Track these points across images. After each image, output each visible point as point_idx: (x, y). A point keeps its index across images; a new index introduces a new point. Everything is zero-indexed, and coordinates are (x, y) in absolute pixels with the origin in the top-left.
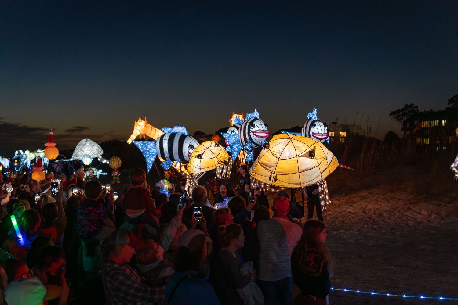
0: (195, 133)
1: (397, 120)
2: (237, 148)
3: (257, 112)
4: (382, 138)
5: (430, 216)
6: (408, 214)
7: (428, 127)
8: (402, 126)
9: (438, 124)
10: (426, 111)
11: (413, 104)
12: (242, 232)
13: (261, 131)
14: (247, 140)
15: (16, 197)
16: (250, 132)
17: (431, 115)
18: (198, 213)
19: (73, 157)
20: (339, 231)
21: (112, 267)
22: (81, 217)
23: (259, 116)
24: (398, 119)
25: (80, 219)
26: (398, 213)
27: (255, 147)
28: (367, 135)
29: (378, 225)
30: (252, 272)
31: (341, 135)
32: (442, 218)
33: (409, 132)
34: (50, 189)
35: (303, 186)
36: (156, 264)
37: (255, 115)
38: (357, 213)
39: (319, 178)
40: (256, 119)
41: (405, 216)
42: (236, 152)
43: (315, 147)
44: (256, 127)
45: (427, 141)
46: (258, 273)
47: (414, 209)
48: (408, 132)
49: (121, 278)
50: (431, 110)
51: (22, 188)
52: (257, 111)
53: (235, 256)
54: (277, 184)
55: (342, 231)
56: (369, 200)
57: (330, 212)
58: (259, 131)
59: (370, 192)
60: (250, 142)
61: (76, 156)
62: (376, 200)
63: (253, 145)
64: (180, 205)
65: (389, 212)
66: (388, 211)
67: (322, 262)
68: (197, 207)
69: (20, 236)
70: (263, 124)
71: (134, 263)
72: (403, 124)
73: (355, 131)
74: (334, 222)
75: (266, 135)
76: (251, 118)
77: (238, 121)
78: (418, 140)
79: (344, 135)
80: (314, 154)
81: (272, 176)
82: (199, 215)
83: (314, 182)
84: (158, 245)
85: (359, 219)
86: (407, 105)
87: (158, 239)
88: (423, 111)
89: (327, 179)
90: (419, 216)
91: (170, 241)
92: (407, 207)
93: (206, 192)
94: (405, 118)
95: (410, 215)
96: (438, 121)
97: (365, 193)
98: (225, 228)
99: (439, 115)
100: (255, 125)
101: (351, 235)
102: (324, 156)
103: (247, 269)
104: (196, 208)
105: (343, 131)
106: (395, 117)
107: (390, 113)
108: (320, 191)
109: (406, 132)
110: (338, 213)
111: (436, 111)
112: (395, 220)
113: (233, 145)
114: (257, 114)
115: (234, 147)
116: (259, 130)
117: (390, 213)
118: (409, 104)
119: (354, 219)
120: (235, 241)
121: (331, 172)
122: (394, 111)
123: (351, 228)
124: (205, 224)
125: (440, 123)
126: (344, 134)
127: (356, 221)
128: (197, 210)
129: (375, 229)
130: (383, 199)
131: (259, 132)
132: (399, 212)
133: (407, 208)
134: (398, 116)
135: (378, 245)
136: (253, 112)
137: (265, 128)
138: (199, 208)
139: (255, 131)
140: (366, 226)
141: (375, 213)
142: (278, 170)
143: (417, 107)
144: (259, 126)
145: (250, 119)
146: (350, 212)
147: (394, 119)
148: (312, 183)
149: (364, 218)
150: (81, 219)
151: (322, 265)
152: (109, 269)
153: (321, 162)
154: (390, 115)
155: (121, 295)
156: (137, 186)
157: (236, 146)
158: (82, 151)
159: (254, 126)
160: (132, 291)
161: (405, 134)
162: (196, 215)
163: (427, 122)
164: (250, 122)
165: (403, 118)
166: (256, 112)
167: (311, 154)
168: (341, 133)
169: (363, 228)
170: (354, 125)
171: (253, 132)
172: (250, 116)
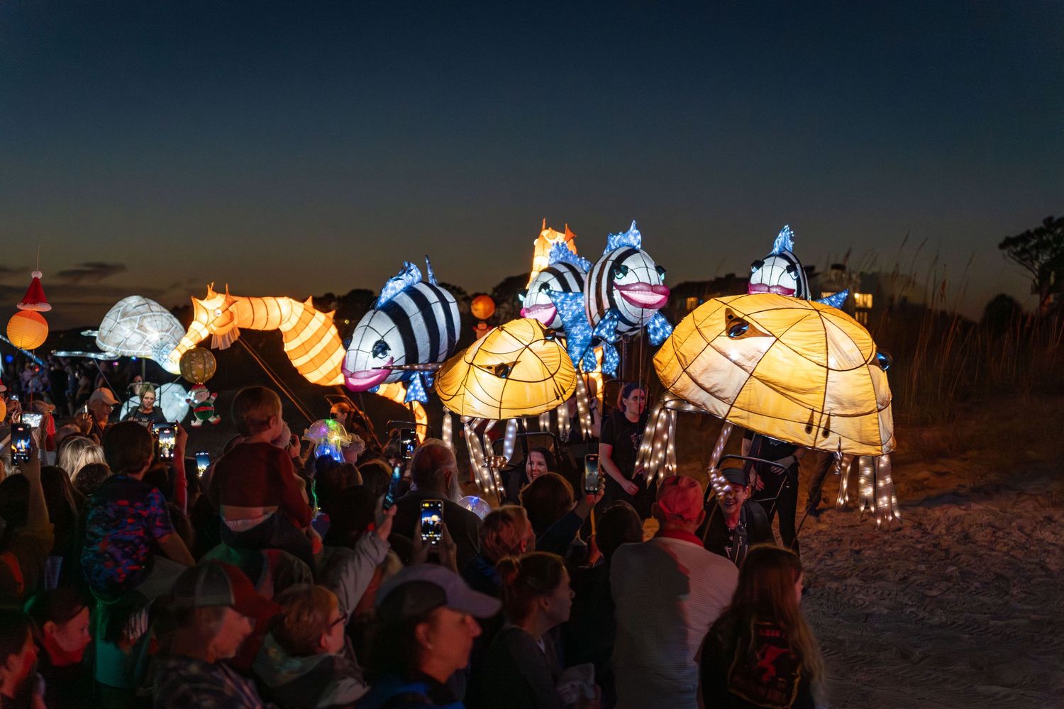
1: (1022, 262)
2: (582, 334)
3: (637, 231)
6: (1047, 535)
8: (1034, 281)
12: (566, 578)
13: (645, 287)
14: (606, 311)
16: (614, 288)
18: (434, 522)
20: (845, 582)
21: (183, 672)
22: (97, 530)
23: (643, 243)
24: (1024, 260)
25: (93, 534)
26: (1016, 534)
27: (631, 334)
28: (932, 306)
29: (957, 566)
30: (591, 694)
31: (857, 301)
33: (1055, 299)
34: (8, 443)
37: (632, 237)
40: (632, 251)
41: (1037, 540)
42: (577, 345)
44: (630, 274)
48: (1052, 298)
52: (637, 227)
53: (542, 647)
54: (831, 444)
55: (853, 581)
58: (637, 287)
59: (938, 468)
60: (611, 318)
63: (623, 327)
64: (385, 501)
65: (989, 530)
66: (990, 525)
67: (798, 672)
68: (430, 503)
70: (651, 266)
72: (1037, 273)
73: (898, 292)
74: (831, 554)
75: (659, 298)
76: (620, 247)
77: (561, 256)
79: (865, 304)
81: (816, 422)
82: (436, 528)
85: (904, 547)
86: (1050, 219)
92: (1045, 515)
94: (1045, 258)
95: (1052, 538)
98: (517, 563)
100: (626, 268)
101: (880, 592)
103: (577, 686)
104: (427, 505)
105: (862, 292)
106: (1016, 254)
107: (1001, 240)
108: (882, 465)
109: (1047, 297)
112: (1007, 553)
113: (572, 327)
114: (635, 235)
115: (574, 330)
116: (639, 283)
117: (994, 532)
118: (1056, 218)
119: (890, 546)
120: (546, 604)
122: (1012, 235)
123: (879, 572)
124: (453, 553)
126: (865, 300)
127: (894, 552)
128: (431, 511)
129: (949, 578)
131: (639, 290)
132: (1021, 529)
133: (1046, 517)
134: (1024, 251)
135: (956, 625)
136: (625, 230)
137: (656, 278)
138: (436, 505)
139: (627, 287)
140: (923, 567)
141: (950, 531)
142: (831, 402)
144: (641, 271)
145: (617, 249)
147: (1011, 260)
149: (920, 546)
150: (96, 536)
151: (797, 680)
152: (173, 676)
154: (1002, 246)
157: (578, 328)
158: (146, 331)
159: (625, 271)
161: (1042, 303)
162: (427, 528)
164: (614, 259)
165: (1037, 258)
166: (633, 230)
168: (857, 296)
169: (915, 572)
170: (895, 275)
171: (620, 288)
172: (616, 241)
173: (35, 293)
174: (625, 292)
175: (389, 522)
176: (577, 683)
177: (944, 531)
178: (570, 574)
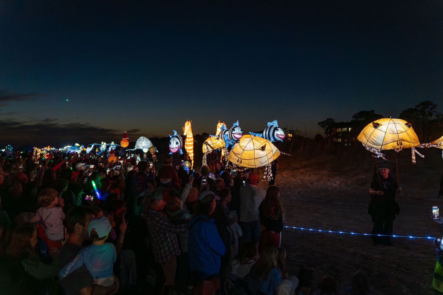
0: (203, 134)
1: (322, 127)
4: (313, 138)
5: (341, 184)
7: (340, 132)
9: (346, 130)
10: (340, 122)
11: (332, 118)
15: (96, 171)
17: (342, 125)
19: (135, 147)
21: (152, 212)
23: (239, 125)
28: (304, 136)
29: (310, 189)
31: (289, 136)
32: (348, 186)
35: (257, 167)
36: (179, 211)
38: (298, 182)
39: (267, 163)
41: (326, 184)
43: (266, 144)
44: (235, 131)
45: (340, 140)
46: (239, 217)
47: (332, 180)
48: (329, 135)
49: (157, 219)
50: (342, 122)
51: (100, 165)
53: (226, 207)
54: (242, 165)
55: (289, 193)
56: (305, 175)
57: (282, 182)
59: (306, 170)
61: (138, 147)
62: (309, 175)
64: (191, 176)
66: (317, 181)
67: (279, 211)
69: (98, 193)
71: (165, 210)
72: (325, 130)
73: (297, 134)
74: (284, 188)
78: (335, 140)
79: (291, 136)
80: (264, 149)
81: (239, 160)
82: (205, 182)
83: (264, 165)
84: (180, 200)
85: (299, 186)
87: (179, 196)
88: (338, 122)
89: (272, 163)
90: (334, 184)
91: (186, 197)
93: (209, 169)
94: (327, 126)
95: (329, 184)
96: (346, 128)
97: (302, 170)
98: (220, 190)
99: (347, 125)
101: (294, 195)
102: (271, 150)
103: (233, 215)
105: (290, 134)
106: (321, 126)
107: (318, 123)
110: (287, 182)
111: (345, 122)
112: (320, 187)
117: (318, 183)
118: (329, 119)
119: (296, 185)
120: (227, 198)
121: (275, 159)
122: (321, 122)
123: (294, 191)
125: (348, 129)
127: (297, 187)
128: (204, 179)
129: (308, 192)
130: (314, 174)
132: (323, 182)
133: (328, 180)
134: (323, 125)
140: (303, 190)
142: (242, 157)
143: (334, 120)
146: (294, 182)
148: (262, 166)
149: (302, 185)
151: (279, 213)
152: (150, 213)
153: (269, 153)
154: (318, 124)
155: (157, 229)
156: (167, 165)
158: (142, 144)
159: (234, 130)
160: (163, 227)
161: (327, 136)
162: (203, 182)
163: (340, 129)
165: (325, 127)
167: (263, 149)
168: (289, 134)
169: (301, 191)
170: (297, 130)
171: (233, 134)
172: (235, 124)
173: (125, 136)
174: (234, 135)
175: (192, 181)
176: (233, 214)
177: (307, 182)
178: (231, 192)
